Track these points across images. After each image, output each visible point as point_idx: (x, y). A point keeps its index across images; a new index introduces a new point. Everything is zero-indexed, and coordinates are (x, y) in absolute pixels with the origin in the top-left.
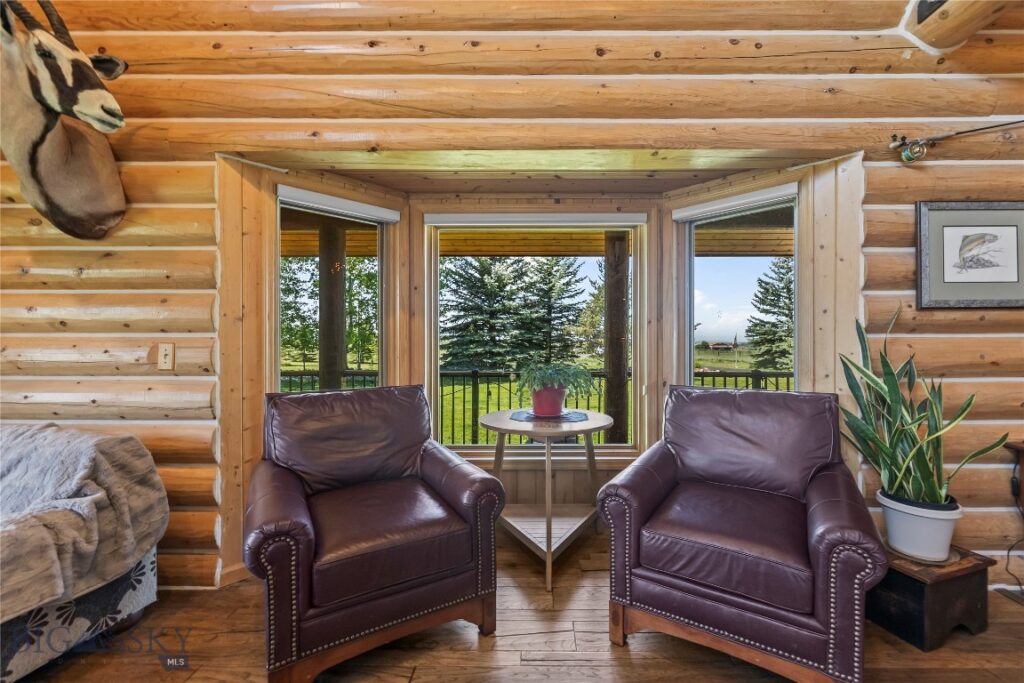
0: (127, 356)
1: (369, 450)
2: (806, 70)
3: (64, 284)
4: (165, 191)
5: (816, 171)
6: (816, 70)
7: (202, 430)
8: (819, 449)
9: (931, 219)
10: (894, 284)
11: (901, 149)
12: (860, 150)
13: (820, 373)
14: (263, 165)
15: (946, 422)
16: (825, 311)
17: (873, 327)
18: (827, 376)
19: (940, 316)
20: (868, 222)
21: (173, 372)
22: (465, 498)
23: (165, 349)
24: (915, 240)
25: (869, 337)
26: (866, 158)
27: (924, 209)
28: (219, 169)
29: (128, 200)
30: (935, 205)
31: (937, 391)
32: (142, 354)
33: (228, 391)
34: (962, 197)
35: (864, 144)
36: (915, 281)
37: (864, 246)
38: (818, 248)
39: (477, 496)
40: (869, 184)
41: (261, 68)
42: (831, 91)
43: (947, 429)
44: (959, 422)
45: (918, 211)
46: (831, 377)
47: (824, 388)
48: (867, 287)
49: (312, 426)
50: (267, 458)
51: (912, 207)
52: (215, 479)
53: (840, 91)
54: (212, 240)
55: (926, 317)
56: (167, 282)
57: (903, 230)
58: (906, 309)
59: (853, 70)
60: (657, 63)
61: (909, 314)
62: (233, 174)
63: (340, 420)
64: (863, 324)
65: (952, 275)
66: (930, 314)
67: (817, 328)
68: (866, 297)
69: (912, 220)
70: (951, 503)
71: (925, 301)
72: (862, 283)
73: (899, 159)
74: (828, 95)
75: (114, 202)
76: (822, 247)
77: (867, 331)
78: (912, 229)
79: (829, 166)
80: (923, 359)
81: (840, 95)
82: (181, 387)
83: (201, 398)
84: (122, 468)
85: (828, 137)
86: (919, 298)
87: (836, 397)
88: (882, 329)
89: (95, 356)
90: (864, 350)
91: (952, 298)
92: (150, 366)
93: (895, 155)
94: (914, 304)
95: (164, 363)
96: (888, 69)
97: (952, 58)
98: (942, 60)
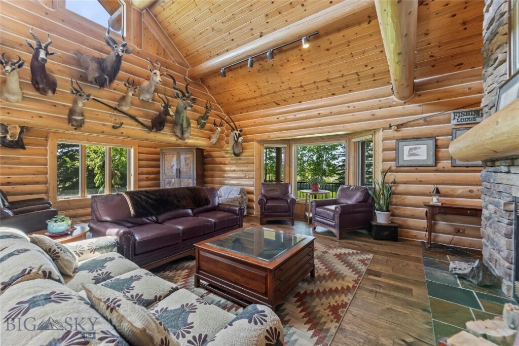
0: (242, 176)
1: (277, 193)
3: (234, 164)
4: (247, 147)
5: (375, 132)
7: (252, 189)
9: (400, 144)
10: (390, 161)
12: (381, 128)
14: (262, 142)
19: (403, 169)
20: (384, 146)
21: (248, 179)
22: (289, 201)
23: (247, 175)
24: (397, 149)
26: (383, 130)
27: (397, 142)
28: (255, 144)
29: (243, 150)
30: (403, 140)
32: (244, 175)
33: (256, 182)
35: (383, 127)
36: (396, 159)
37: (383, 151)
39: (291, 201)
40: (384, 136)
41: (261, 125)
42: (373, 115)
48: (383, 161)
49: (268, 188)
50: (261, 194)
51: (395, 141)
52: (254, 197)
53: (376, 114)
54: (254, 156)
55: (399, 169)
56: (248, 163)
57: (393, 147)
59: (380, 108)
60: (331, 114)
61: (394, 168)
62: (257, 144)
63: (273, 188)
65: (406, 158)
67: (375, 171)
68: (383, 164)
69: (395, 144)
71: (398, 165)
75: (241, 151)
76: (376, 151)
78: (395, 147)
80: (398, 180)
81: (375, 116)
82: (249, 181)
83: (252, 183)
84: (243, 192)
86: (396, 164)
89: (238, 176)
91: (405, 164)
92: (245, 178)
94: (395, 166)
95: (247, 177)
96: (390, 107)
97: (408, 102)
98: (405, 103)
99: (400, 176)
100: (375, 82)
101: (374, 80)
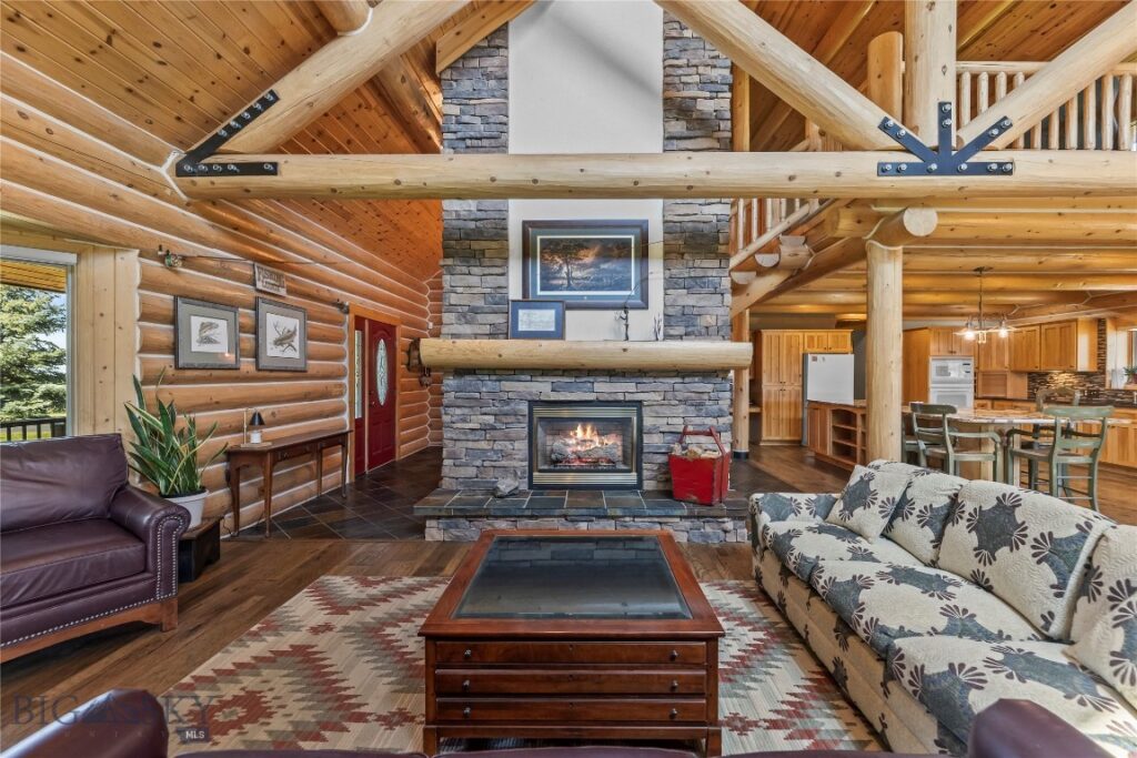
2: (92, 170)
5: (95, 249)
6: (100, 173)
8: (117, 475)
9: (183, 308)
10: (159, 350)
11: (164, 257)
12: (137, 248)
13: (101, 417)
15: (198, 442)
16: (105, 368)
17: (146, 381)
18: (107, 420)
19: (189, 373)
20: (143, 303)
24: (174, 321)
25: (143, 388)
26: (140, 255)
27: (179, 302)
30: (187, 300)
31: (192, 423)
34: (200, 297)
35: (141, 246)
36: (174, 349)
37: (139, 320)
38: (97, 316)
40: (143, 276)
42: (115, 196)
43: (200, 445)
44: (208, 440)
45: (175, 301)
46: (111, 421)
47: (106, 429)
48: (141, 351)
51: (172, 297)
53: (122, 200)
57: (165, 313)
58: (168, 368)
59: (130, 186)
61: (171, 371)
64: (139, 378)
65: (195, 347)
66: (185, 371)
67: (97, 381)
68: (141, 358)
69: (172, 307)
70: (203, 489)
71: (181, 363)
72: (138, 347)
73: (163, 262)
74: (112, 199)
76: (102, 315)
77: (144, 383)
78: (171, 314)
79: (109, 250)
80: (178, 403)
81: (120, 202)
85: (111, 232)
86: (176, 361)
87: (120, 435)
88: (154, 381)
90: (140, 398)
91: (196, 362)
93: (162, 259)
94: (173, 365)
96: (155, 195)
97: (195, 205)
98: (188, 204)
99: (181, 393)
100: (129, 97)
101: (130, 91)
